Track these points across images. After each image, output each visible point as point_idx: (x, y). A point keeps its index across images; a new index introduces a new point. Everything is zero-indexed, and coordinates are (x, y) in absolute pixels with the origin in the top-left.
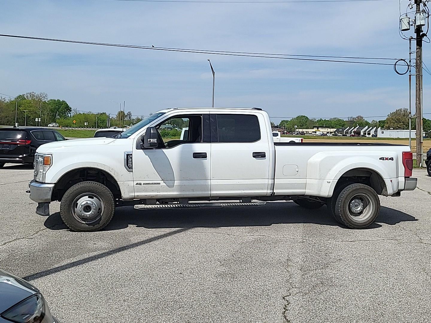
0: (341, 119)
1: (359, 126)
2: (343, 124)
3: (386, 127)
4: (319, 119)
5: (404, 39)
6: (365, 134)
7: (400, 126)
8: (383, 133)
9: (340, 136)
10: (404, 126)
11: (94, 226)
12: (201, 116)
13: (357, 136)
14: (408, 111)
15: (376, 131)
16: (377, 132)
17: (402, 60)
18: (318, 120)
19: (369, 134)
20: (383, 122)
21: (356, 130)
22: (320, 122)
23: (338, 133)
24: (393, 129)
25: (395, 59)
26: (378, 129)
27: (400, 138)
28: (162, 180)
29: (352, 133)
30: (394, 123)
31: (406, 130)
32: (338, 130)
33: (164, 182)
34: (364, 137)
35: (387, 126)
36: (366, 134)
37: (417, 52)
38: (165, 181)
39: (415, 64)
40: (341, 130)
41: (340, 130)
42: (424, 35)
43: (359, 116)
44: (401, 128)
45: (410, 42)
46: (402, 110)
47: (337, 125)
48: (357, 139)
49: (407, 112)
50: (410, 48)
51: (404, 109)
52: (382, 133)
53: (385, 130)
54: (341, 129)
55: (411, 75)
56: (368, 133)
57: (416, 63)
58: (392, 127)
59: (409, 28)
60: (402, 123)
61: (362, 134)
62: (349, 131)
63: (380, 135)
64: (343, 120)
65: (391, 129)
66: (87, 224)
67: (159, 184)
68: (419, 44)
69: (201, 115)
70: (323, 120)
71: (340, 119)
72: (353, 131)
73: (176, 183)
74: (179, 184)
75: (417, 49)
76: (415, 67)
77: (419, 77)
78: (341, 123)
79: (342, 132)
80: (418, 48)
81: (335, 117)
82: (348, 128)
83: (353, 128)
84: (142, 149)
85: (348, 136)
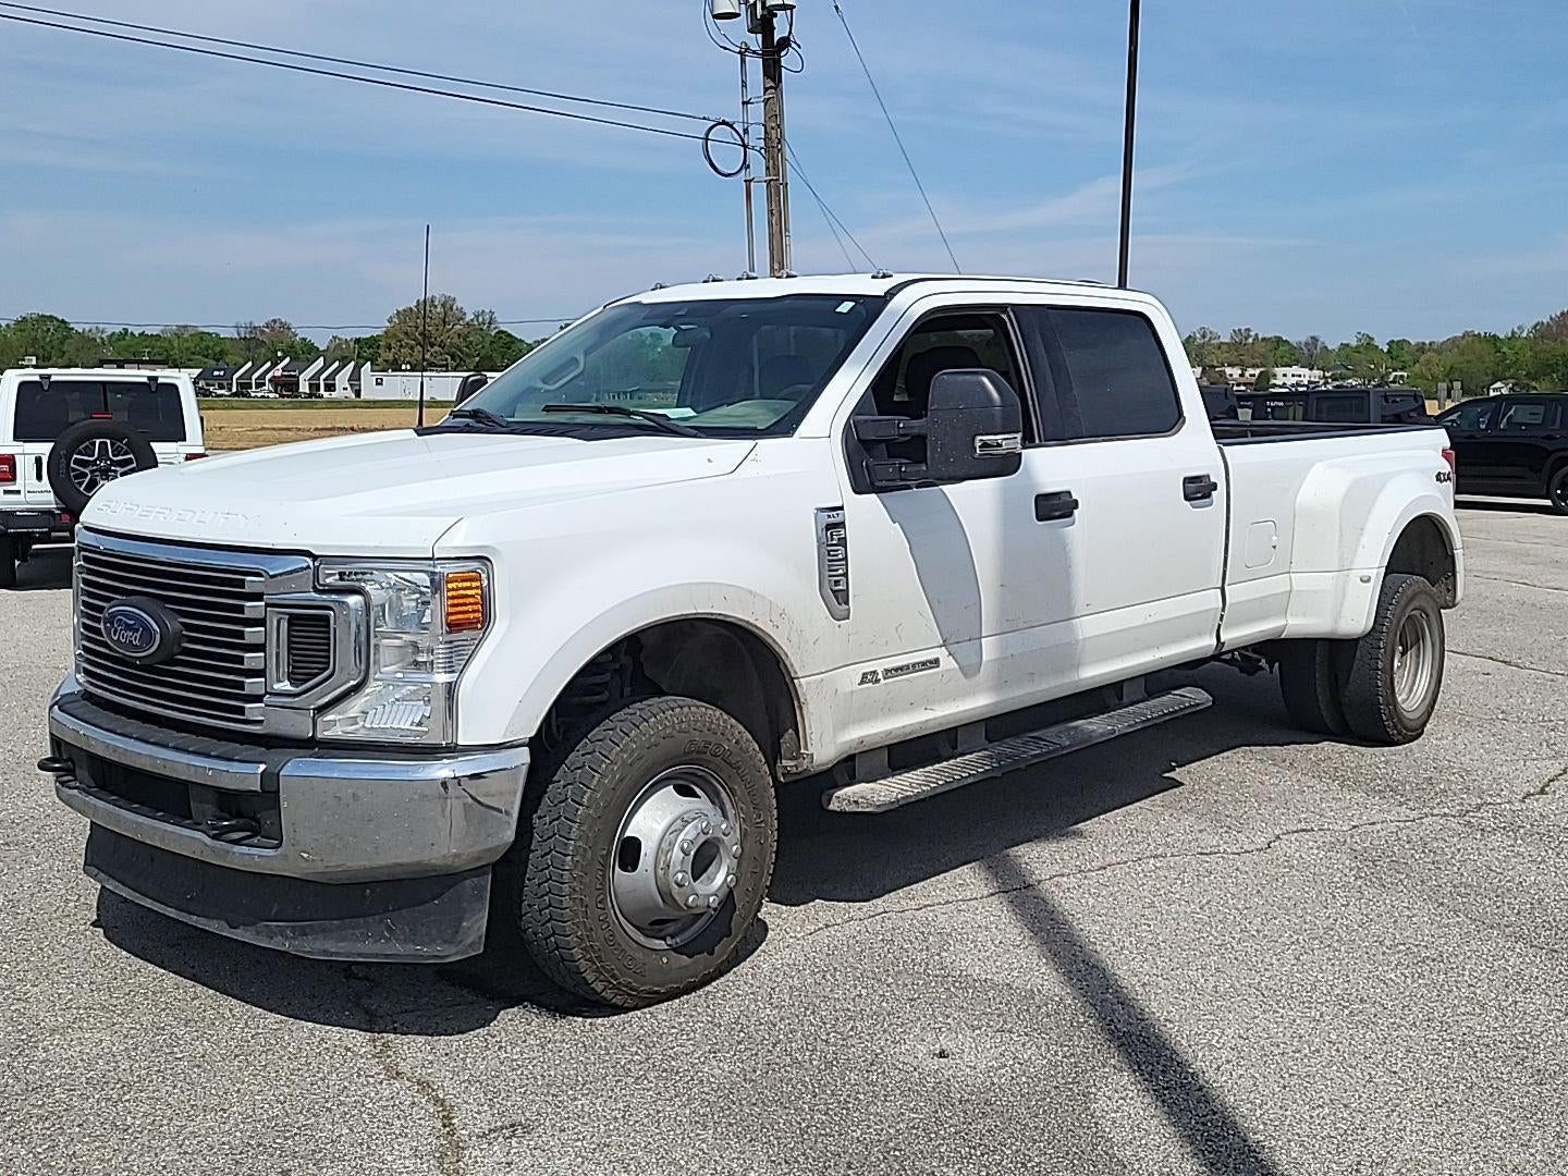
0: (206, 330)
1: (288, 359)
2: (218, 349)
3: (386, 361)
4: (118, 329)
5: (725, 48)
6: (314, 387)
7: (432, 359)
8: (379, 382)
9: (222, 395)
10: (446, 360)
11: (711, 953)
12: (1004, 317)
13: (288, 396)
14: (454, 308)
15: (355, 378)
16: (359, 380)
17: (724, 123)
18: (114, 333)
19: (330, 387)
20: (372, 342)
21: (278, 373)
22: (123, 343)
23: (208, 385)
24: (409, 371)
25: (704, 118)
26: (362, 369)
27: (440, 402)
28: (945, 644)
29: (264, 384)
30: (412, 348)
31: (455, 371)
32: (206, 375)
33: (950, 654)
34: (314, 399)
35: (390, 357)
36: (318, 389)
37: (768, 99)
38: (953, 648)
39: (762, 143)
40: (222, 373)
41: (216, 373)
42: (785, 42)
43: (274, 321)
44: (436, 366)
45: (743, 61)
46: (436, 303)
47: (193, 353)
48: (289, 406)
49: (451, 309)
50: (744, 84)
51: (443, 299)
52: (377, 384)
53: (386, 371)
54: (219, 370)
55: (750, 181)
56: (326, 385)
57: (764, 139)
58: (408, 362)
59: (738, 11)
60: (437, 348)
61: (304, 388)
62: (254, 377)
63: (369, 391)
64: (217, 335)
65: (405, 370)
66: (678, 950)
67: (936, 662)
68: (773, 71)
69: (1003, 307)
70: (132, 333)
71: (203, 333)
72: (268, 377)
73: (989, 648)
74: (997, 656)
75: (766, 89)
76: (763, 151)
77: (776, 189)
78: (207, 348)
79: (225, 383)
80: (771, 88)
81: (186, 323)
82: (250, 364)
83: (268, 364)
84: (878, 490)
85: (253, 395)
